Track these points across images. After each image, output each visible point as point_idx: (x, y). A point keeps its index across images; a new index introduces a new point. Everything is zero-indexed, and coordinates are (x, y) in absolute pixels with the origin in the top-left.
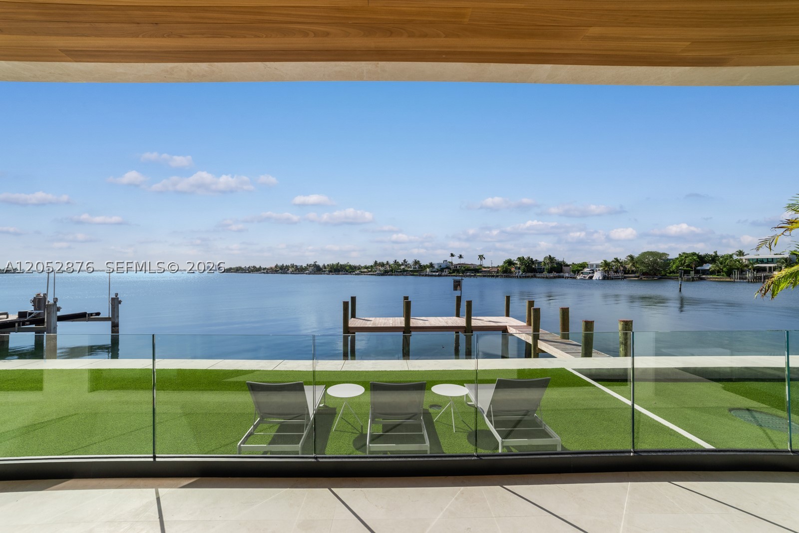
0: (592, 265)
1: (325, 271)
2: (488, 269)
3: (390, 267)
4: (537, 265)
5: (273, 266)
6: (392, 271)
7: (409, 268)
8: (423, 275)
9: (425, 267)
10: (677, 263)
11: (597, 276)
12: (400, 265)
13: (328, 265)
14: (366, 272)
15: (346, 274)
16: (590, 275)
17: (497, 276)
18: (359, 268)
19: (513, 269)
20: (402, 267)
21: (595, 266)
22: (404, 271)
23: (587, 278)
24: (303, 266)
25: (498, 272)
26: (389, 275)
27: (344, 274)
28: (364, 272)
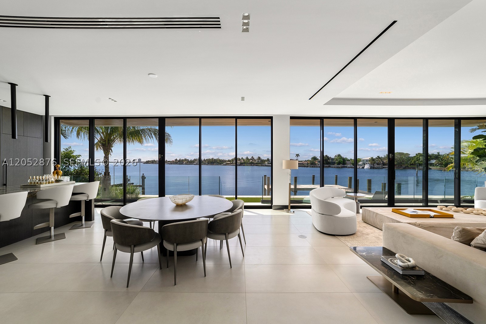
0: (364, 160)
1: (205, 163)
2: (302, 163)
3: (243, 161)
4: (330, 160)
5: (174, 160)
6: (245, 163)
7: (254, 161)
8: (264, 166)
9: (264, 161)
10: (415, 159)
11: (367, 166)
12: (249, 160)
13: (207, 159)
14: (229, 164)
15: (218, 165)
16: (363, 166)
17: (307, 167)
18: (225, 161)
19: (316, 163)
20: (251, 161)
21: (365, 161)
22: (252, 163)
23: (361, 168)
24: (192, 160)
25: (307, 164)
26: (243, 165)
27: (217, 165)
28: (228, 164)
